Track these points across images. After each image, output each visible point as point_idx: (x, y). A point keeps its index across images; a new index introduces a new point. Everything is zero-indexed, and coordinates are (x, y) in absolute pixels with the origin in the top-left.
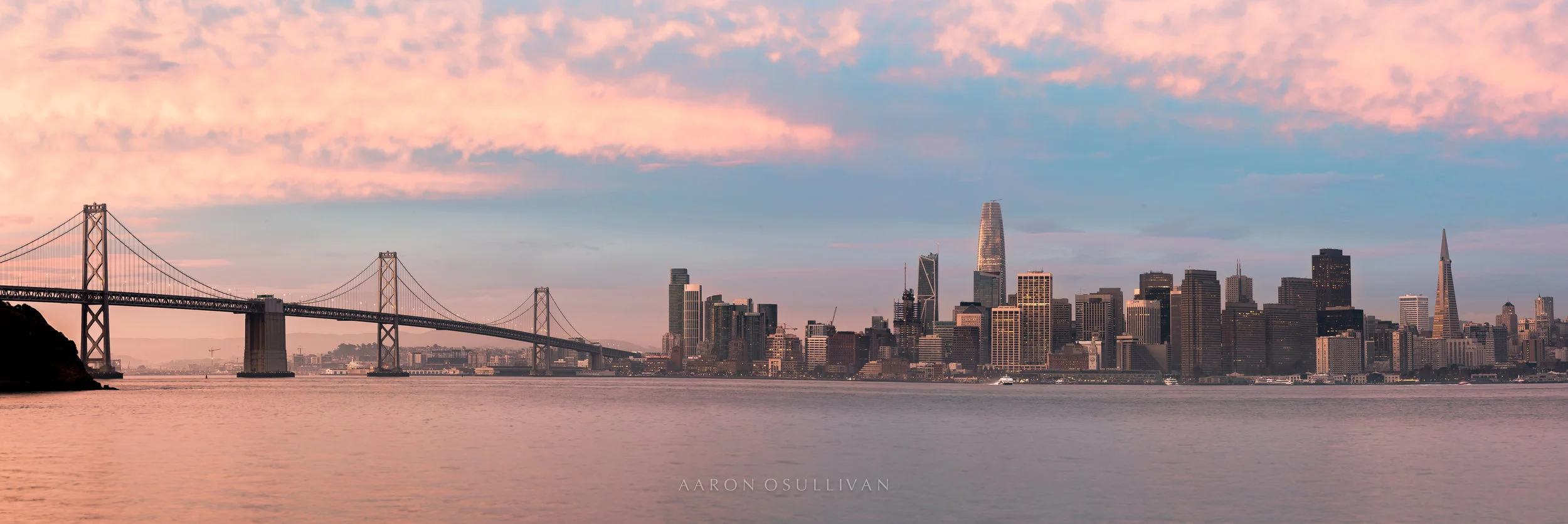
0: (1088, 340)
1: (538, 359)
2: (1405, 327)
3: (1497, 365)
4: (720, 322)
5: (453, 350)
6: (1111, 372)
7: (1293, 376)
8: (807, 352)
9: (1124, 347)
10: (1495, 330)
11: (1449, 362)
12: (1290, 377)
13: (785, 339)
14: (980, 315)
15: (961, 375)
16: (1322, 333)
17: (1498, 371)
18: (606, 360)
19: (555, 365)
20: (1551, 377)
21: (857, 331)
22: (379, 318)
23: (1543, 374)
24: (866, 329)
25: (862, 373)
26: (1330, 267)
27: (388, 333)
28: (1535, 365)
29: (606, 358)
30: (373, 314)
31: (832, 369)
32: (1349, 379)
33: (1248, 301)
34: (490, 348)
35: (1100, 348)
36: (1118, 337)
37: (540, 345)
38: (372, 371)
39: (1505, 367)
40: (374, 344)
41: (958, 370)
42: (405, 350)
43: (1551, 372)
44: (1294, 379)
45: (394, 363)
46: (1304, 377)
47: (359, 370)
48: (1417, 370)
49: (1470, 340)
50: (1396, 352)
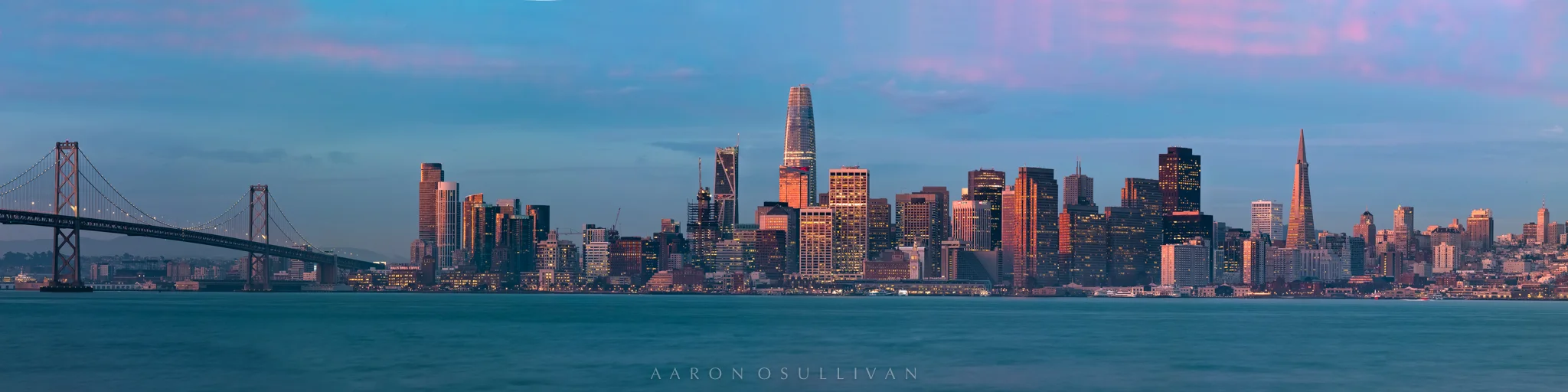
0: (909, 246)
1: (253, 271)
2: (1258, 236)
3: (1353, 279)
4: (482, 227)
5: (148, 261)
6: (934, 282)
7: (1136, 288)
8: (584, 261)
9: (950, 254)
10: (1353, 241)
11: (1303, 275)
12: (1133, 288)
13: (559, 246)
14: (786, 216)
15: (765, 286)
16: (1168, 241)
17: (1353, 285)
18: (342, 272)
19: (275, 279)
20: (1408, 293)
21: (644, 237)
22: (57, 222)
23: (1400, 290)
24: (655, 235)
25: (650, 285)
26: (1178, 168)
27: (67, 239)
28: (1392, 280)
29: (342, 269)
30: (48, 216)
31: (615, 281)
32: (1197, 292)
33: (1088, 203)
34: (194, 258)
35: (922, 254)
36: (943, 242)
37: (256, 254)
38: (46, 285)
39: (1361, 280)
40: (49, 252)
41: (761, 281)
42: (87, 259)
43: (1409, 288)
44: (1136, 291)
45: (74, 276)
46: (1148, 288)
47: (30, 284)
48: (1268, 282)
49: (1326, 251)
50: (1247, 263)
